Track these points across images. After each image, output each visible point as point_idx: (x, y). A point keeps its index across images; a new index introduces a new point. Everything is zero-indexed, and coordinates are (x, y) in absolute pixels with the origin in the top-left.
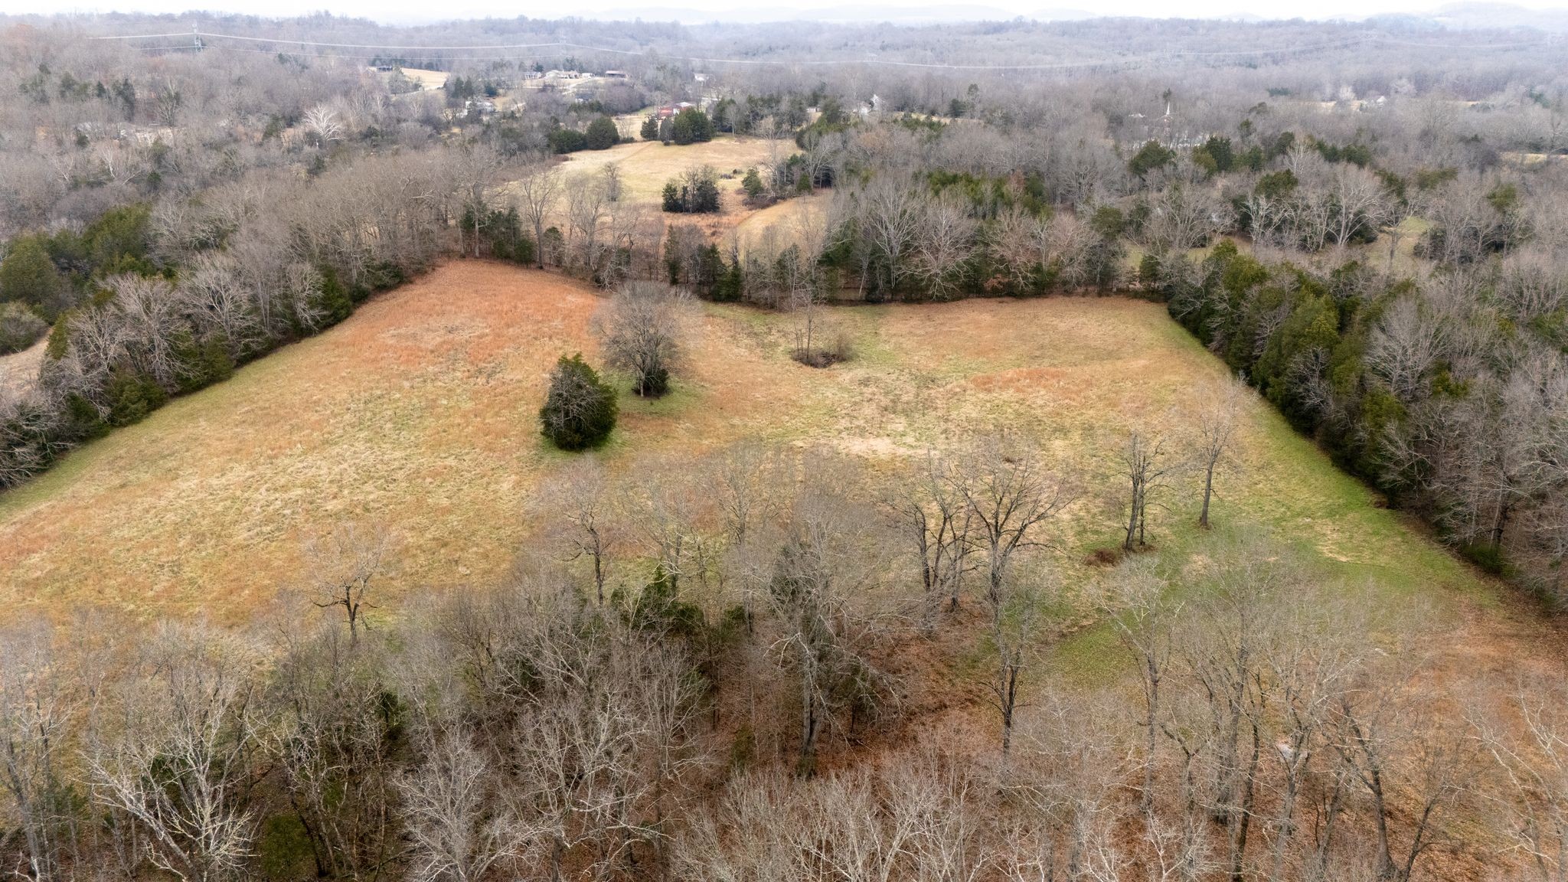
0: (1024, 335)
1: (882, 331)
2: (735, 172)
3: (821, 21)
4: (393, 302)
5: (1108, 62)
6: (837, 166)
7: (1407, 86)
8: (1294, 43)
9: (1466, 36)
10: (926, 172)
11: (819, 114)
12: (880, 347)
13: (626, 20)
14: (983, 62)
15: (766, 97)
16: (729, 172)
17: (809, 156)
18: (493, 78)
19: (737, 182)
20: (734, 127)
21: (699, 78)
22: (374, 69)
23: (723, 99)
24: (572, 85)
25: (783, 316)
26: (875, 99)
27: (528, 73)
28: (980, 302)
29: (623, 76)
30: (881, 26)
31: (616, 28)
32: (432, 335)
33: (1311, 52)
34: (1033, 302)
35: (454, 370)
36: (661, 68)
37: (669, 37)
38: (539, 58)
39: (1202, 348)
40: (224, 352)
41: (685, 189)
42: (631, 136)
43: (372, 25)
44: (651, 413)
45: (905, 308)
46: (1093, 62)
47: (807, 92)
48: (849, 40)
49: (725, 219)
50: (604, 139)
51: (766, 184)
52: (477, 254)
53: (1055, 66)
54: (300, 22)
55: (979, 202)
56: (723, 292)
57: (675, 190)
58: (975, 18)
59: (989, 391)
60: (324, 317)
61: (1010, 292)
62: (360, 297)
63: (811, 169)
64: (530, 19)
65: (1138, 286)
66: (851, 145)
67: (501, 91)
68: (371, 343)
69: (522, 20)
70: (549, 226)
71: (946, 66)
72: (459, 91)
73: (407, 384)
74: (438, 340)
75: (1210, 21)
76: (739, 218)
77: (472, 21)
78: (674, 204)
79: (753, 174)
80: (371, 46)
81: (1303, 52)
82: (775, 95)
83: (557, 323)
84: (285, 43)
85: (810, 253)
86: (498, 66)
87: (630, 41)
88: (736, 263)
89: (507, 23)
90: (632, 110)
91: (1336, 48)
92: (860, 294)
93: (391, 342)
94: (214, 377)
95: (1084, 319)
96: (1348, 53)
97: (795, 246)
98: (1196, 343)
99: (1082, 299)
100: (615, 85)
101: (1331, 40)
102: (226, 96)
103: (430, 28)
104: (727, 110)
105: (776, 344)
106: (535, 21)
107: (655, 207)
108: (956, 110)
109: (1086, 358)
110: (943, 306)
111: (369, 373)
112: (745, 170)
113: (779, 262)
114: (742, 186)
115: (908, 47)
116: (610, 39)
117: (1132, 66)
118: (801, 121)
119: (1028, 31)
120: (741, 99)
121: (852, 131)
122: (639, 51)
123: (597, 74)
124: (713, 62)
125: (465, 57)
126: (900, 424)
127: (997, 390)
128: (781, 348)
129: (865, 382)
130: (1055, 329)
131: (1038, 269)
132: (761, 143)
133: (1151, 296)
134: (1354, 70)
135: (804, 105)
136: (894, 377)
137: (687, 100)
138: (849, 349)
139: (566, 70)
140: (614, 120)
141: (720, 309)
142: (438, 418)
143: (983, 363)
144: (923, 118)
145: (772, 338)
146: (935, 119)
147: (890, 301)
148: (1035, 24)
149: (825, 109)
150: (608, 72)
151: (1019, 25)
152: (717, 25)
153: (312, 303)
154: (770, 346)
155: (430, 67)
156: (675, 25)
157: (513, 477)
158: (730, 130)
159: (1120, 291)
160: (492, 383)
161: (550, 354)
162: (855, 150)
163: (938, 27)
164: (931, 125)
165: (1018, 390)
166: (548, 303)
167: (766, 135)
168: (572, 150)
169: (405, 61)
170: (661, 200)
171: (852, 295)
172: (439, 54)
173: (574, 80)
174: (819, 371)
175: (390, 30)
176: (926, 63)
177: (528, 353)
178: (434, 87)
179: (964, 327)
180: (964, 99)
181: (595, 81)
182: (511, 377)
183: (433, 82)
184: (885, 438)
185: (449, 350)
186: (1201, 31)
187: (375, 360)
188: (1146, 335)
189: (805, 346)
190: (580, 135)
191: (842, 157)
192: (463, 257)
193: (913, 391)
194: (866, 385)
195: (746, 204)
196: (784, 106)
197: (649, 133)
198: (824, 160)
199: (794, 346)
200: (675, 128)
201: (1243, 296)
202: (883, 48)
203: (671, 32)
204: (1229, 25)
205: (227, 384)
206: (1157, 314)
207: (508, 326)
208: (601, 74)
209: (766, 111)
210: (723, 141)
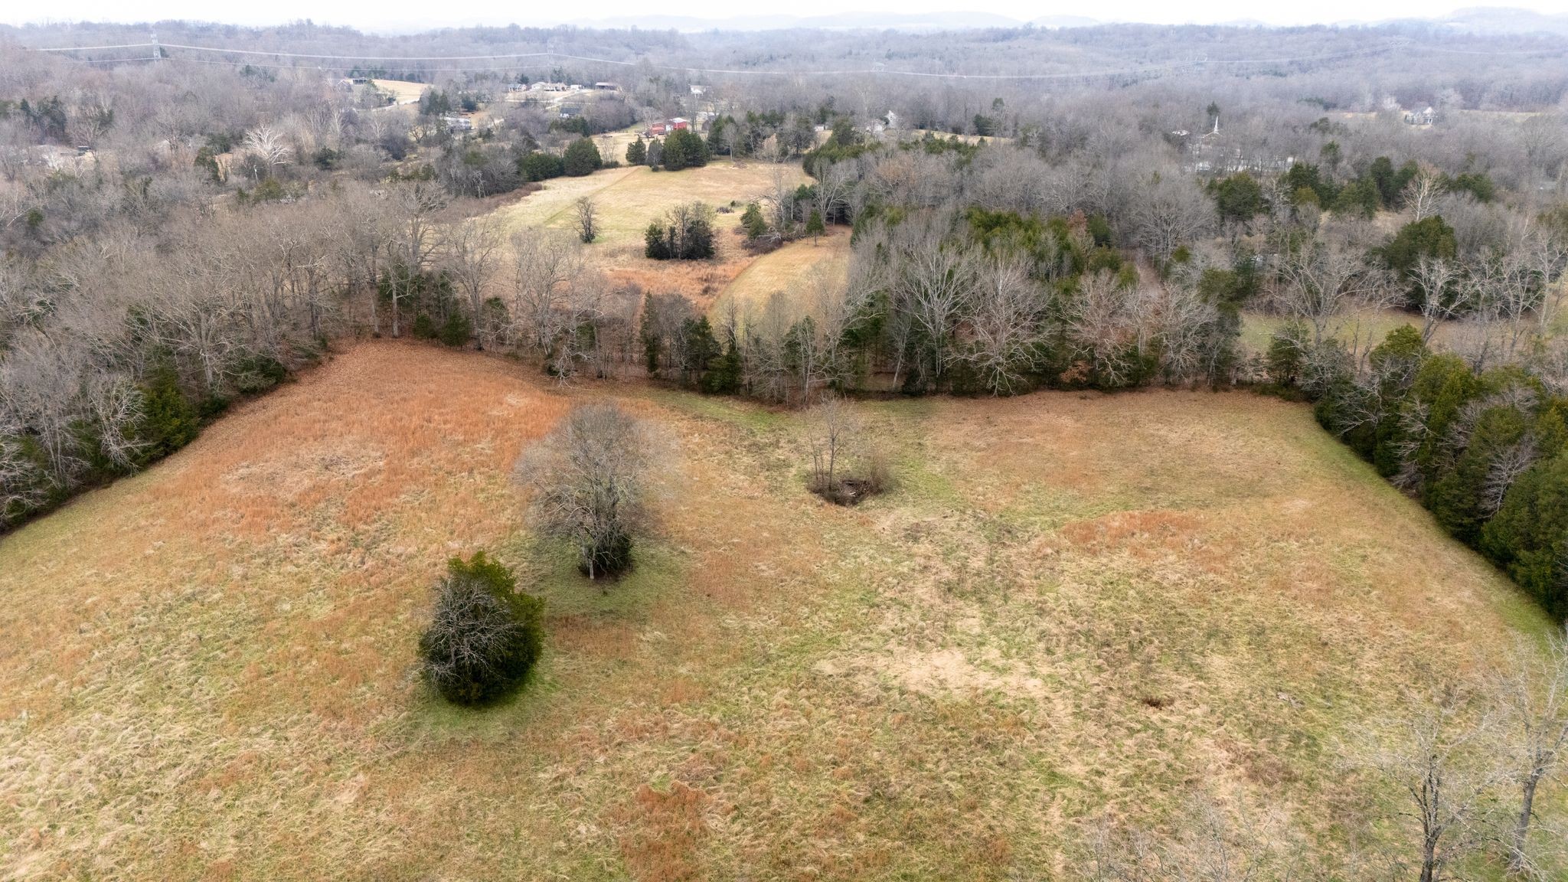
0: (1123, 451)
1: (928, 441)
2: (733, 204)
3: (822, 28)
4: (261, 416)
5: (1127, 71)
6: (856, 204)
7: (1455, 97)
8: (1320, 51)
9: (1496, 42)
10: (964, 211)
11: (829, 134)
12: (928, 469)
13: (622, 28)
14: (995, 71)
15: (768, 113)
16: (727, 205)
17: (820, 188)
18: (473, 91)
19: (736, 218)
20: (732, 149)
21: (696, 90)
22: (351, 81)
23: (720, 116)
24: (557, 99)
25: (796, 418)
26: (889, 116)
27: (512, 86)
28: (1054, 397)
29: (613, 88)
30: (886, 33)
31: (611, 37)
32: (299, 475)
33: (1339, 59)
34: (1126, 398)
35: (317, 539)
36: (655, 80)
37: (666, 46)
38: (526, 69)
39: (1382, 481)
41: (672, 230)
42: (614, 159)
43: (356, 35)
44: (603, 613)
45: (955, 405)
46: (1111, 71)
47: (814, 108)
48: (853, 48)
49: (720, 270)
50: (585, 163)
51: (769, 222)
52: (396, 332)
53: (1072, 75)
54: (280, 32)
55: (1041, 257)
56: (716, 383)
57: (660, 232)
58: (983, 25)
59: (1094, 554)
60: (145, 450)
61: (1096, 385)
62: (215, 410)
63: (823, 203)
64: (522, 27)
65: (1266, 377)
66: (869, 175)
67: (481, 105)
68: (206, 492)
69: (514, 28)
70: (490, 295)
71: (955, 75)
72: (434, 105)
74: (307, 483)
75: (1226, 28)
76: (738, 268)
77: (462, 30)
78: (659, 249)
79: (754, 208)
80: (352, 57)
81: (1330, 60)
82: (778, 112)
83: (484, 445)
84: (255, 55)
85: (829, 329)
86: (481, 77)
87: (626, 50)
88: (733, 340)
89: (497, 31)
90: (621, 126)
91: (1366, 55)
92: (896, 383)
93: (235, 490)
95: (1200, 427)
96: (1381, 61)
97: (808, 319)
99: (1193, 396)
100: (601, 99)
101: (1359, 47)
102: (165, 114)
103: (418, 37)
104: (724, 130)
105: (786, 464)
106: (527, 30)
107: (636, 252)
108: (982, 127)
109: (1219, 494)
110: (1006, 403)
111: (188, 549)
112: (746, 203)
113: (790, 341)
114: (740, 223)
115: (916, 55)
116: (606, 48)
117: (1153, 75)
118: (809, 142)
119: (1039, 39)
120: (740, 116)
121: (869, 157)
122: (632, 61)
123: (586, 86)
124: (710, 73)
125: (448, 68)
126: (971, 620)
127: (1105, 552)
128: (793, 471)
129: (913, 534)
130: (1165, 442)
131: (1132, 355)
132: (764, 168)
133: (1288, 393)
134: (1393, 80)
135: (812, 123)
136: (952, 522)
137: (681, 115)
138: (887, 477)
139: (553, 81)
140: (596, 140)
141: (714, 407)
142: (268, 643)
143: (1074, 498)
144: (947, 137)
145: (779, 454)
146: (961, 139)
147: (934, 393)
148: (1044, 30)
149: (836, 127)
150: (598, 84)
151: (1028, 31)
152: (716, 33)
153: (127, 433)
154: (778, 467)
155: (411, 78)
156: (672, 33)
157: (361, 777)
158: (727, 153)
159: (1242, 385)
160: (370, 563)
161: (464, 502)
162: (875, 181)
163: (944, 35)
164: (957, 147)
165: (1135, 552)
166: (476, 411)
167: (768, 159)
168: (546, 177)
169: (385, 73)
170: (643, 243)
171: (884, 384)
172: (421, 65)
173: (561, 93)
174: (847, 512)
175: (374, 39)
176: (934, 72)
177: (433, 501)
178: (409, 101)
179: (1039, 438)
180: (988, 115)
181: (582, 95)
182: (400, 549)
183: (408, 95)
184: (955, 649)
185: (317, 502)
186: (1219, 38)
187: (204, 525)
188: (1294, 457)
189: (826, 467)
190: (556, 159)
191: (860, 188)
192: (377, 337)
193: (984, 550)
194: (916, 540)
195: (745, 247)
196: (789, 126)
197: (636, 156)
198: (839, 193)
199: (810, 467)
200: (664, 152)
201: (1452, 416)
202: (889, 57)
203: (668, 41)
204: (1245, 32)
206: (1298, 419)
207: (413, 453)
208: (591, 86)
209: (768, 130)
210: (720, 166)
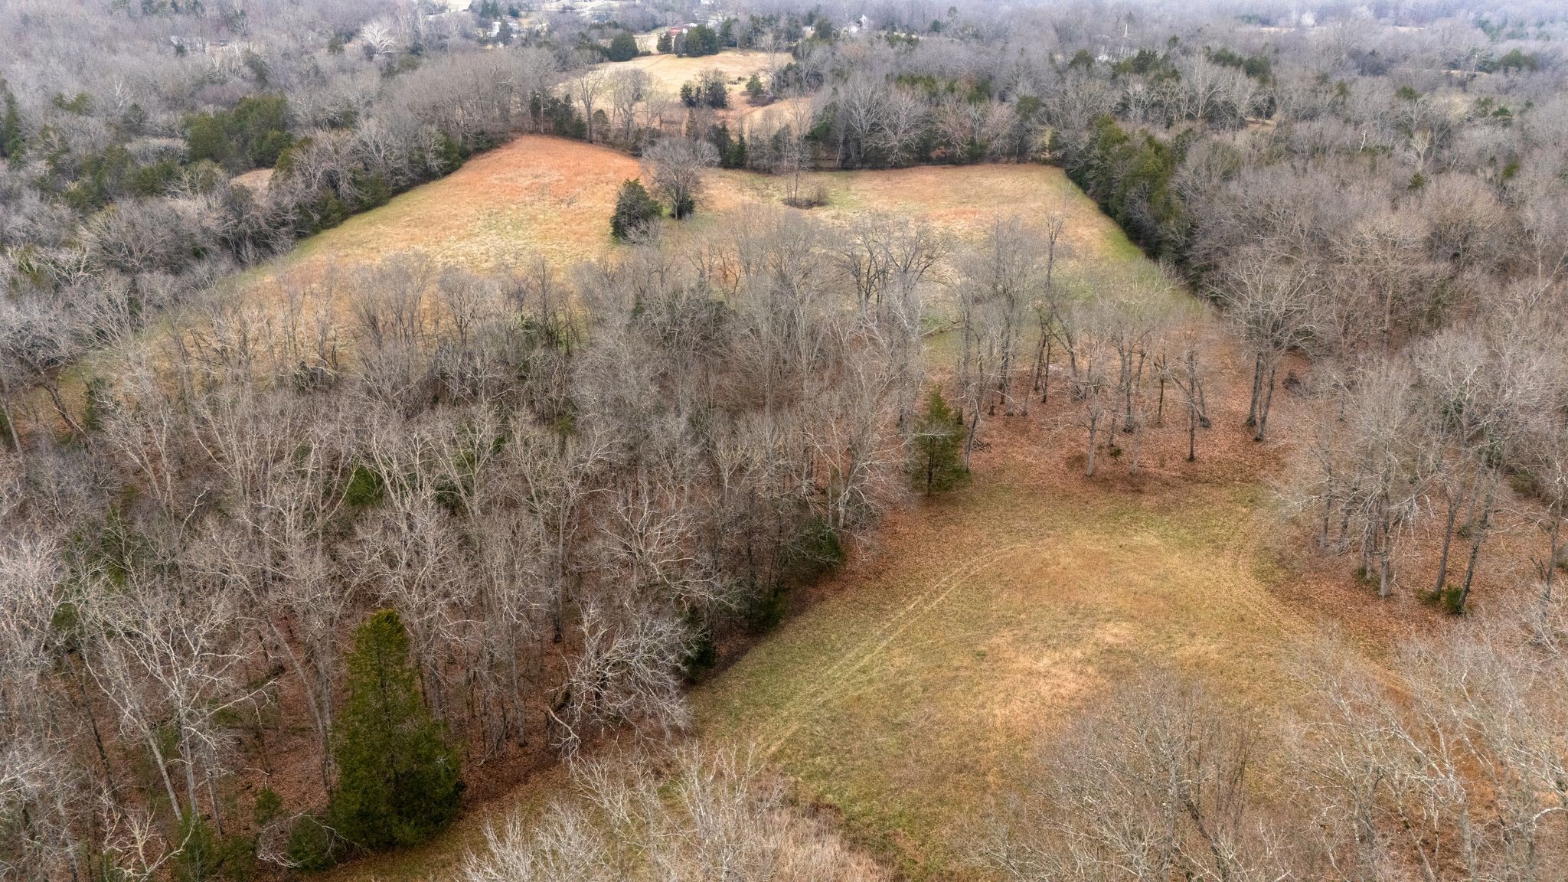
0: (957, 189)
1: (853, 187)
2: (740, 79)
4: (489, 159)
6: (825, 70)
10: (897, 74)
11: (813, 31)
12: (849, 198)
15: (766, 16)
16: (736, 79)
17: (802, 64)
19: (742, 87)
20: (739, 42)
21: (705, 2)
23: (728, 19)
24: (588, 8)
25: (778, 178)
26: (864, 19)
28: (928, 169)
32: (523, 179)
34: (968, 168)
35: (544, 199)
40: (383, 184)
41: (699, 89)
42: (648, 50)
44: (683, 228)
45: (871, 173)
47: (804, 12)
49: (732, 113)
50: (624, 51)
51: (766, 88)
52: (543, 131)
55: (934, 94)
56: (732, 161)
57: (690, 90)
59: (925, 221)
60: (445, 166)
61: (951, 161)
62: (466, 156)
63: (803, 73)
65: (1048, 156)
66: (838, 54)
67: (523, 13)
70: (597, 110)
72: (486, 12)
73: (514, 207)
74: (529, 182)
76: (743, 112)
78: (690, 101)
79: (755, 78)
82: (775, 15)
85: (800, 131)
88: (742, 139)
90: (647, 29)
92: (837, 163)
93: (496, 182)
94: (378, 202)
95: (1004, 178)
97: (788, 126)
98: (1080, 191)
99: (1005, 165)
100: (628, 8)
104: (732, 28)
105: (773, 195)
107: (675, 105)
108: (936, 27)
109: (998, 202)
111: (486, 200)
112: (749, 78)
113: (776, 137)
114: (746, 89)
118: (797, 37)
120: (744, 19)
121: (840, 44)
128: (776, 197)
129: (836, 217)
130: (980, 184)
131: (972, 142)
132: (761, 55)
133: (1056, 163)
135: (800, 24)
136: (859, 214)
137: (695, 21)
138: (827, 198)
140: (633, 37)
141: (729, 173)
142: (540, 225)
143: (924, 205)
144: (903, 35)
145: (769, 191)
146: (914, 36)
147: (860, 169)
149: (819, 28)
153: (439, 154)
154: (768, 195)
158: (734, 45)
159: (1033, 159)
160: (572, 207)
162: (841, 59)
164: (910, 41)
165: (946, 221)
166: (601, 163)
167: (766, 49)
168: (600, 61)
170: (680, 100)
171: (831, 164)
173: (589, 3)
174: (803, 211)
177: (594, 192)
178: (460, 9)
180: (944, 20)
182: (585, 204)
183: (458, 5)
185: (537, 188)
187: (487, 193)
188: (1045, 187)
189: (793, 196)
190: (603, 48)
191: (830, 63)
192: (531, 133)
195: (748, 103)
196: (783, 23)
197: (664, 48)
198: (815, 67)
199: (785, 196)
200: (687, 44)
201: (1108, 153)
205: (387, 207)
206: (1057, 175)
207: (576, 175)
209: (766, 28)
210: (729, 54)
